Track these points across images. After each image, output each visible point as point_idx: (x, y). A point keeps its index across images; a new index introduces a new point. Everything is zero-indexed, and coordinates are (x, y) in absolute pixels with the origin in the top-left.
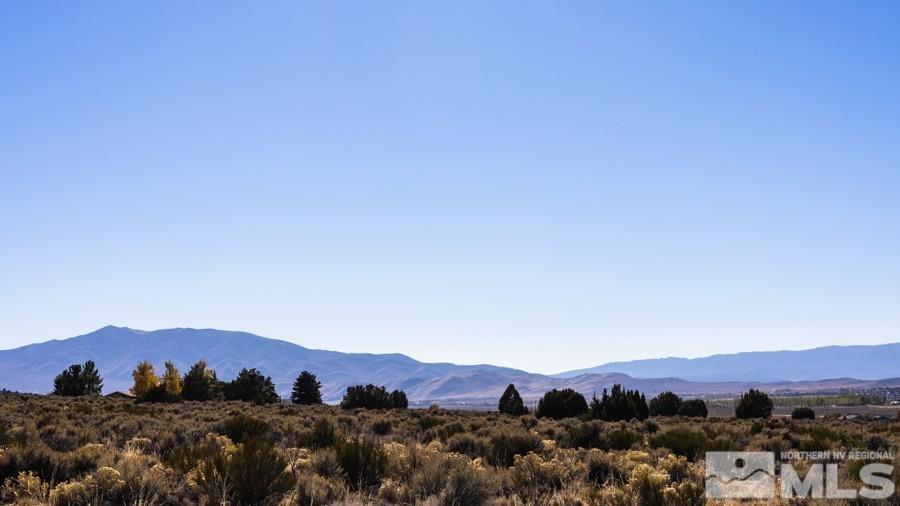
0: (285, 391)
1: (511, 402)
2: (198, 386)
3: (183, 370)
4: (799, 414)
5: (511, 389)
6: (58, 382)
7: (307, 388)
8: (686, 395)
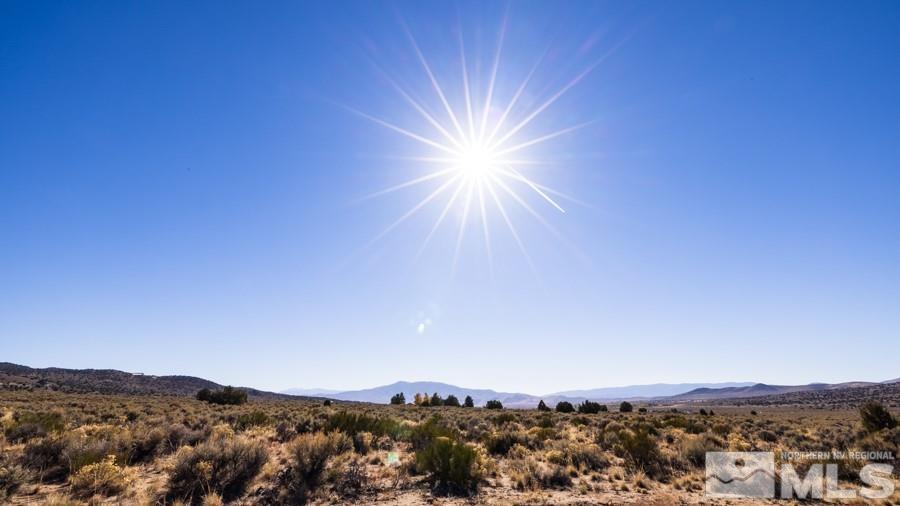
0: (462, 402)
1: (542, 406)
2: (436, 401)
3: (431, 396)
4: (642, 410)
5: (542, 402)
6: (392, 400)
7: (469, 402)
8: (601, 403)
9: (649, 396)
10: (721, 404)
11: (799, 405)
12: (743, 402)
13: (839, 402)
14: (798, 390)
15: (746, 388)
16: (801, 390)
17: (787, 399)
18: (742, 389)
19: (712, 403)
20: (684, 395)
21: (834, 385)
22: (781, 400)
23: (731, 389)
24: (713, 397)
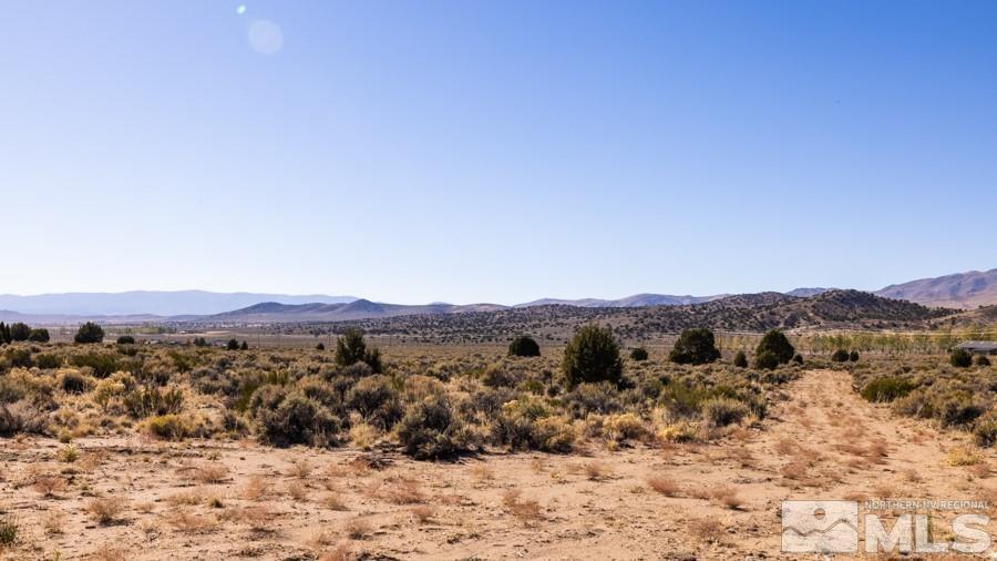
9: (165, 312)
10: (290, 332)
11: (401, 336)
12: (326, 328)
13: (454, 332)
14: (409, 312)
15: (342, 305)
16: (415, 313)
17: (392, 326)
18: (333, 308)
19: (277, 329)
20: (233, 313)
21: (459, 307)
22: (380, 328)
23: (317, 307)
24: (283, 319)
